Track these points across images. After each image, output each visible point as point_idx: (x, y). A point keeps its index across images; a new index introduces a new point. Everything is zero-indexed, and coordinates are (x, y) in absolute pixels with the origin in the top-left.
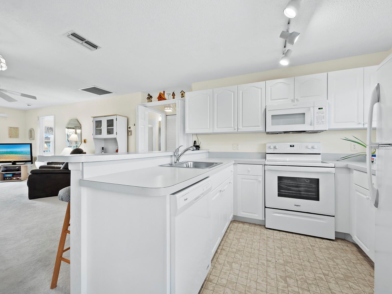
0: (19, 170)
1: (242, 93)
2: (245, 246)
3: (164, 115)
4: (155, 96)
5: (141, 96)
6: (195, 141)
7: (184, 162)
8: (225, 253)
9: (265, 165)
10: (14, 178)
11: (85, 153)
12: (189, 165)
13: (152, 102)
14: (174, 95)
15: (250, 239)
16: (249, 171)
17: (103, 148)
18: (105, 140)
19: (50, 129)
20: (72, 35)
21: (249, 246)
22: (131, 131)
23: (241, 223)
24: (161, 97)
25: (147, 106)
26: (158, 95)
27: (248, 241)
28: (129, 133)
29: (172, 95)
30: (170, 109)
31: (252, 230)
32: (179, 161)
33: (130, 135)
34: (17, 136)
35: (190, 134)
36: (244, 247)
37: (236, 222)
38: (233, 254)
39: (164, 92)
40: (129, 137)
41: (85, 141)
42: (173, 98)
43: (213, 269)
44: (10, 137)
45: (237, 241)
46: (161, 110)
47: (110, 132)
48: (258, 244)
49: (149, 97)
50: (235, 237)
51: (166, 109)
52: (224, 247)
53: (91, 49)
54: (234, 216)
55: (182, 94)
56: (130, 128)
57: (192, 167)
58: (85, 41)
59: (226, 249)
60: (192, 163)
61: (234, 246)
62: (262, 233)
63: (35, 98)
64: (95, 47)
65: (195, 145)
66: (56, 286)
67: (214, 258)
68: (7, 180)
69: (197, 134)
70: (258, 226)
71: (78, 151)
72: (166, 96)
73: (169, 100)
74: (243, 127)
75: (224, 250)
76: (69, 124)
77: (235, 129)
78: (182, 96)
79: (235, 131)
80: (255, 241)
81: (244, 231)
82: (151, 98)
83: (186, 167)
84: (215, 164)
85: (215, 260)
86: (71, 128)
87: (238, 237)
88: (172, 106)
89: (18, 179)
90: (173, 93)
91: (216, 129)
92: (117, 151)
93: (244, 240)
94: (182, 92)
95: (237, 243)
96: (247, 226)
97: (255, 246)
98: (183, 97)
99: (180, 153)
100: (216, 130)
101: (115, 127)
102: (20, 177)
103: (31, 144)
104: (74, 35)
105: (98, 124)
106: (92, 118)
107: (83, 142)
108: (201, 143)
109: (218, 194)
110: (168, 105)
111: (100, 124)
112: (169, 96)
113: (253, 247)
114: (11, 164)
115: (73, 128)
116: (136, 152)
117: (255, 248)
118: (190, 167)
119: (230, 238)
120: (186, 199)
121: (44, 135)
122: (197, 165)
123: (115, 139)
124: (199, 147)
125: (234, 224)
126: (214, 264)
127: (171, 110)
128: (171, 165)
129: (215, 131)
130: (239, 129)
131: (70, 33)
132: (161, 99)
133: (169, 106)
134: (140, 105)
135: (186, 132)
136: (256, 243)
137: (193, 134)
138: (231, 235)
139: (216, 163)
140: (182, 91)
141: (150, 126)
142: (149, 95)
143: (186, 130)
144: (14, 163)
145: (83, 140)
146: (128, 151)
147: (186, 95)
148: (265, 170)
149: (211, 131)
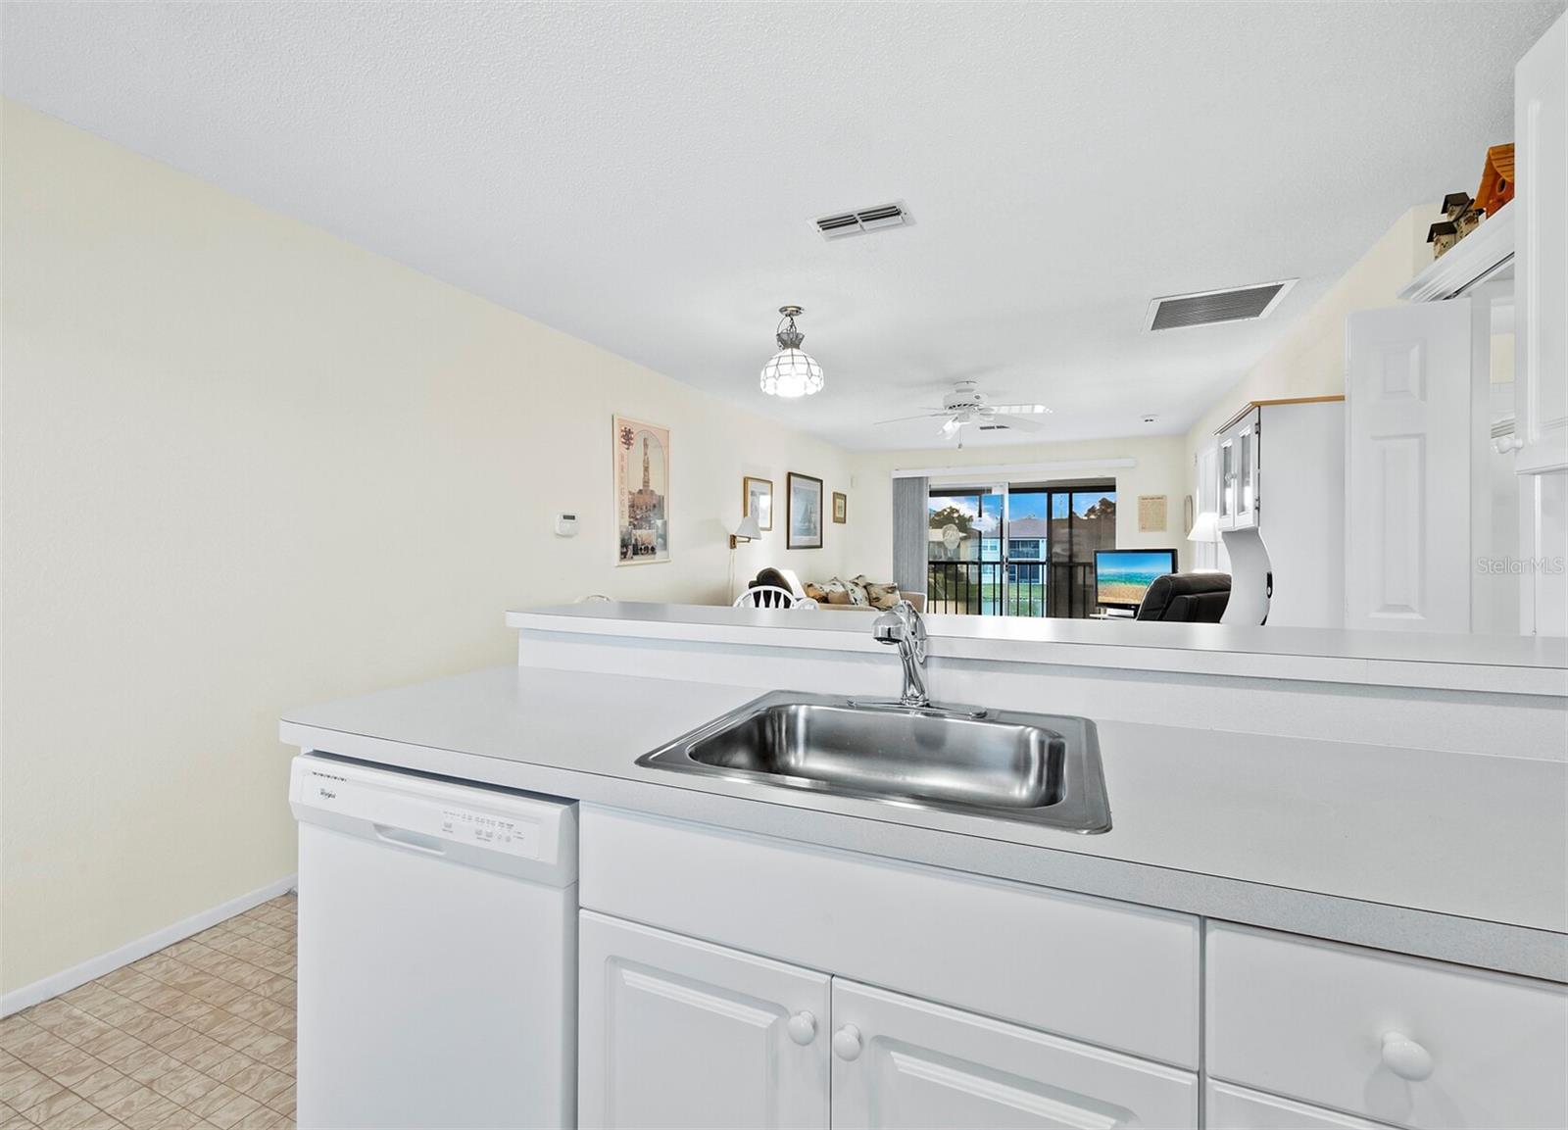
120: (330, 796)
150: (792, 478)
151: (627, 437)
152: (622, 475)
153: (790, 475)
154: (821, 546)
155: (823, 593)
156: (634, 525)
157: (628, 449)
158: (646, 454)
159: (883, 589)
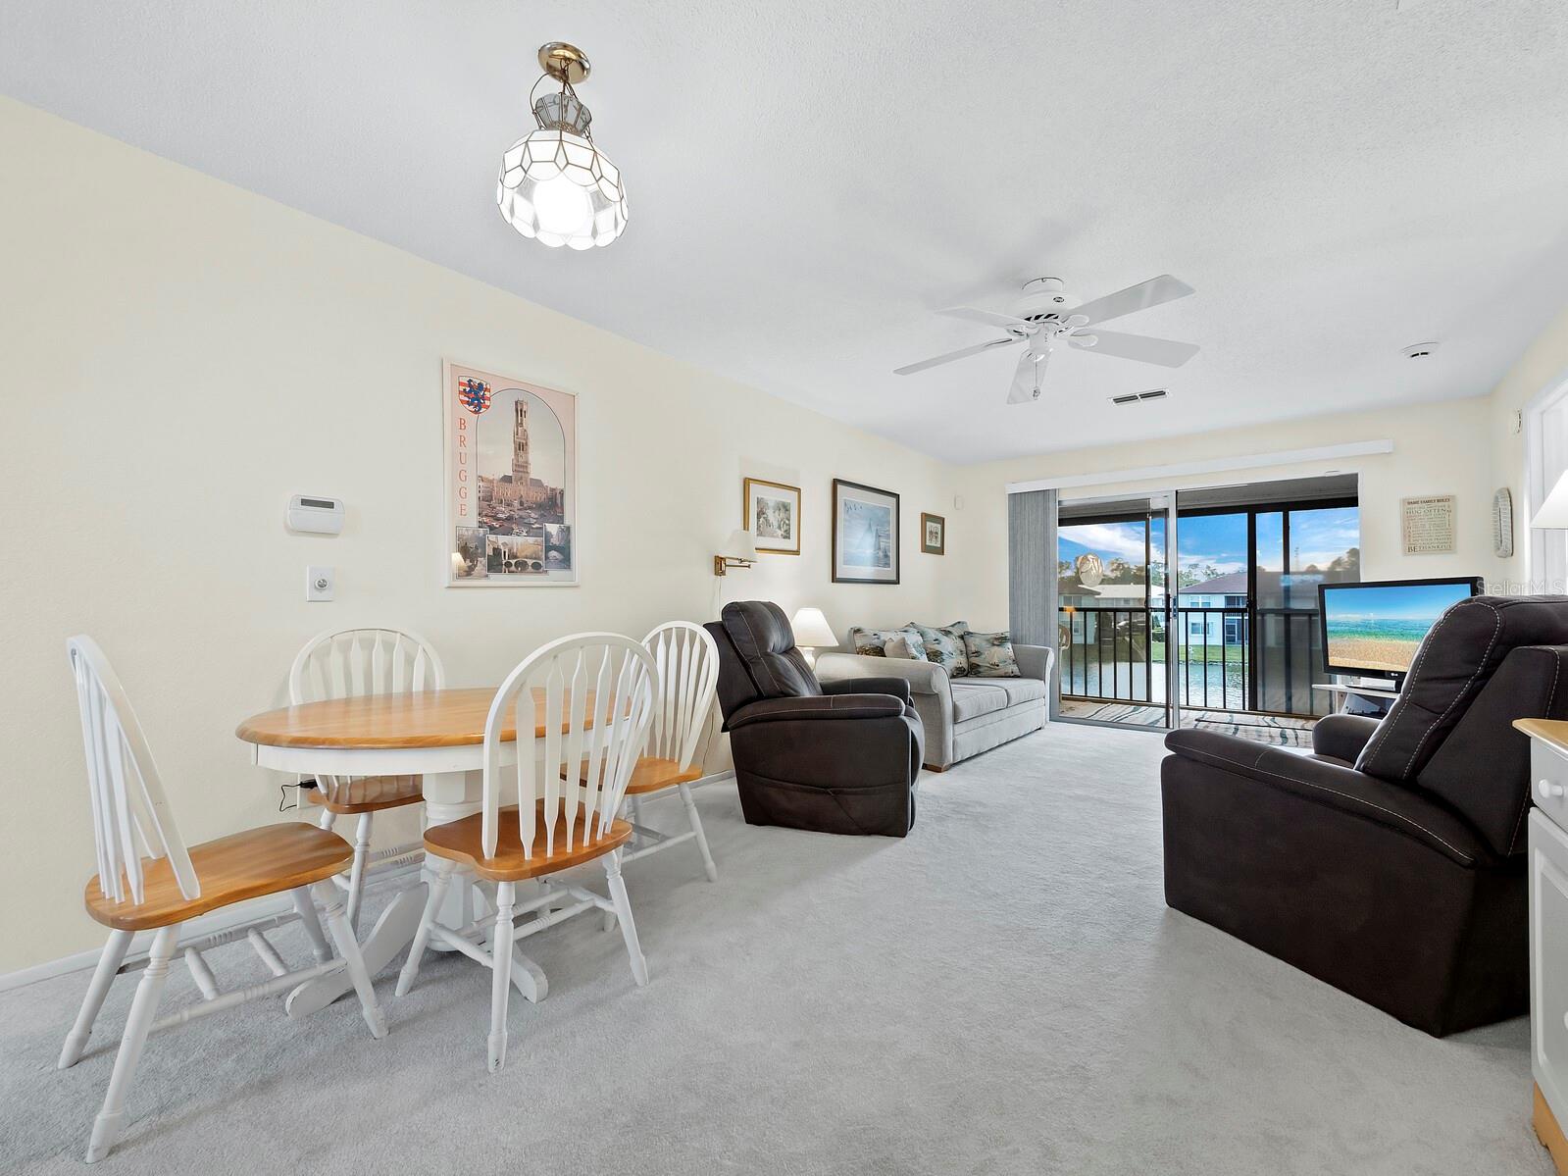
34: (1444, 544)
44: (1411, 550)
150: (840, 487)
151: (475, 395)
152: (462, 450)
153: (836, 482)
154: (897, 582)
155: (876, 642)
156: (492, 528)
157: (476, 412)
158: (519, 424)
159: (988, 640)
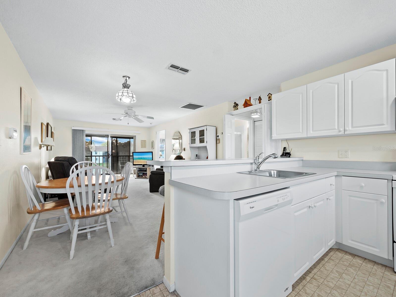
0: (146, 171)
1: (352, 82)
2: (350, 285)
3: (252, 121)
4: (241, 103)
5: (228, 106)
6: (285, 148)
7: (266, 170)
8: (317, 284)
9: (392, 180)
10: (144, 176)
11: (184, 159)
12: (273, 174)
13: (238, 109)
14: (260, 99)
15: (361, 279)
16: (362, 187)
17: (197, 155)
18: (199, 148)
19: (163, 140)
20: (171, 66)
21: (358, 287)
22: (219, 140)
23: (349, 255)
24: (246, 104)
25: (234, 114)
26: (243, 102)
27: (357, 280)
28: (218, 141)
29: (258, 100)
30: (257, 114)
31: (367, 268)
32: (260, 169)
33: (218, 143)
34: (145, 147)
35: (279, 140)
36: (348, 286)
37: (341, 252)
38: (328, 289)
39: (250, 98)
40: (218, 144)
41: (184, 150)
42: (259, 103)
43: (296, 295)
44: (142, 147)
45: (338, 275)
46: (248, 116)
47: (202, 141)
48: (374, 289)
49: (235, 105)
50: (337, 270)
51: (253, 115)
52: (315, 276)
53: (184, 74)
54: (337, 243)
55: (269, 97)
56: (218, 136)
57: (275, 176)
58: (180, 68)
59: (319, 279)
60: (275, 172)
61: (333, 280)
62: (385, 277)
63: (153, 118)
64: (186, 71)
65: (285, 152)
66: (158, 258)
67: (300, 284)
68: (140, 177)
69: (287, 140)
70: (380, 266)
71: (179, 158)
72: (252, 102)
73: (255, 106)
74: (352, 127)
75: (315, 280)
76: (174, 136)
77: (340, 131)
78: (269, 99)
79: (340, 133)
80: (371, 284)
81: (352, 266)
82: (238, 106)
83: (268, 176)
84: (304, 174)
85: (300, 287)
86: (176, 139)
87: (341, 271)
88: (259, 111)
89: (146, 177)
90: (260, 97)
91: (311, 132)
92: (207, 158)
93: (350, 277)
94: (270, 95)
95: (337, 278)
96: (358, 261)
97: (367, 291)
98: (271, 99)
99: (260, 160)
100: (312, 134)
101: (205, 137)
102: (147, 176)
103: (152, 152)
104: (173, 66)
105: (193, 134)
106: (189, 130)
107: (183, 150)
108: (292, 149)
109: (306, 210)
110: (254, 111)
111: (194, 135)
112: (256, 102)
113: (365, 290)
114: (142, 166)
115: (178, 139)
116: (223, 159)
117: (368, 293)
118: (273, 176)
119: (327, 269)
120: (253, 207)
121: (160, 145)
122: (281, 174)
123: (205, 147)
124: (290, 155)
125: (337, 252)
126: (299, 291)
127: (259, 115)
128: (250, 173)
129: (309, 135)
130: (347, 130)
131: (170, 65)
132: (246, 106)
133: (256, 112)
134: (227, 114)
135: (273, 138)
136: (372, 287)
137: (282, 140)
138: (329, 265)
139: (306, 173)
140: (269, 93)
141: (239, 133)
142: (235, 103)
143: (273, 136)
144: (144, 165)
145: (183, 149)
146: (216, 158)
147: (273, 97)
148: (392, 188)
149: (304, 135)
150: (49, 125)
